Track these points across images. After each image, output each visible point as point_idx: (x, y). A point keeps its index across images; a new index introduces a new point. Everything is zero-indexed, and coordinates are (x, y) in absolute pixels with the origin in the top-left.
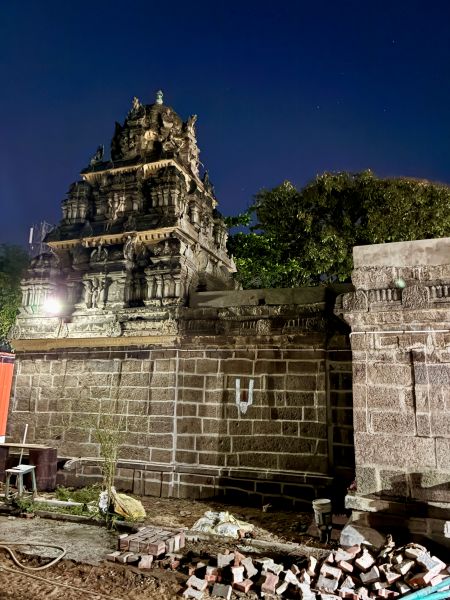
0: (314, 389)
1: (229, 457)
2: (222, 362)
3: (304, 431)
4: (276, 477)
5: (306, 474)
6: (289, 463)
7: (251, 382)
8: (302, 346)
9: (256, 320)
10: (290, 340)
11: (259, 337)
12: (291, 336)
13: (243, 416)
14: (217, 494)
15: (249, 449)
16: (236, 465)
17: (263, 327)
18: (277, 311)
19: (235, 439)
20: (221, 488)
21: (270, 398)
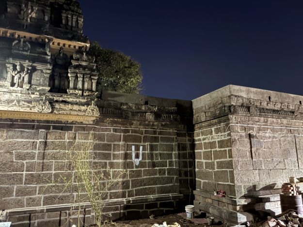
0: (172, 151)
1: (129, 192)
2: (123, 135)
3: (169, 173)
4: (157, 199)
5: (170, 195)
6: (162, 190)
7: (141, 148)
8: (167, 128)
9: (146, 113)
10: (162, 125)
11: (147, 122)
12: (163, 123)
13: (137, 167)
14: (122, 215)
15: (141, 186)
16: (133, 196)
17: (150, 117)
18: (156, 109)
19: (132, 181)
20: (124, 211)
21: (151, 156)
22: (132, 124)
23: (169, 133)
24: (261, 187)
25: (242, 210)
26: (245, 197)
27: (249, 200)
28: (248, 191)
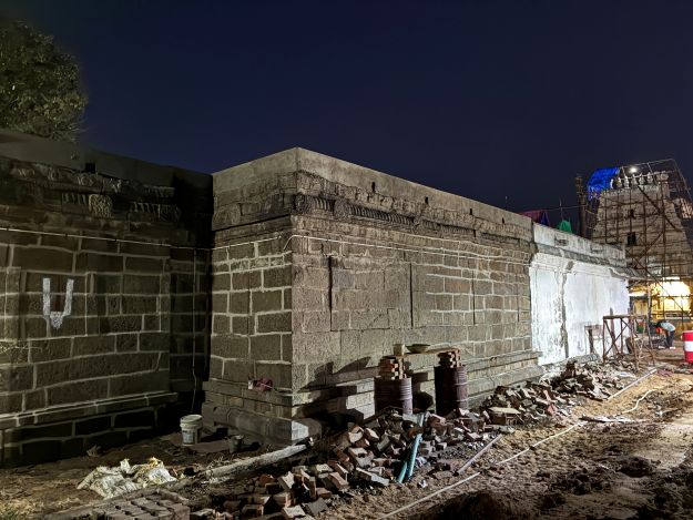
0: (157, 292)
1: (29, 396)
2: (16, 249)
3: (144, 345)
4: (110, 409)
6: (124, 387)
7: (70, 284)
8: (146, 238)
9: (87, 193)
10: (133, 229)
11: (89, 219)
12: (136, 224)
13: (55, 332)
14: (7, 456)
15: (68, 379)
16: (43, 406)
17: (99, 205)
18: (117, 187)
19: (41, 368)
20: (15, 445)
21: (99, 305)
22: (46, 220)
23: (152, 251)
24: (343, 365)
25: (301, 415)
26: (310, 388)
27: (317, 394)
28: (317, 376)
